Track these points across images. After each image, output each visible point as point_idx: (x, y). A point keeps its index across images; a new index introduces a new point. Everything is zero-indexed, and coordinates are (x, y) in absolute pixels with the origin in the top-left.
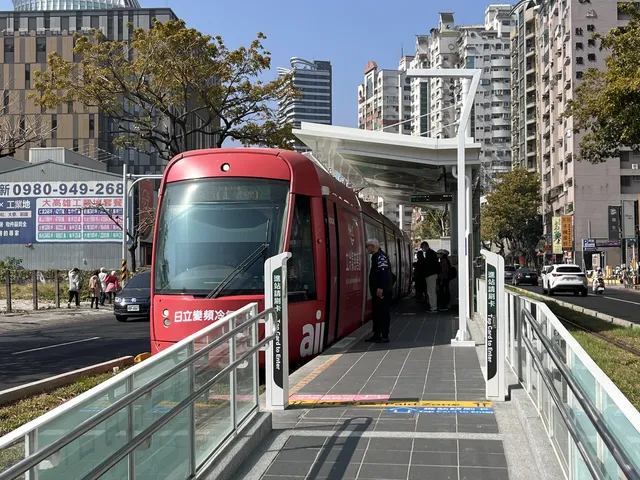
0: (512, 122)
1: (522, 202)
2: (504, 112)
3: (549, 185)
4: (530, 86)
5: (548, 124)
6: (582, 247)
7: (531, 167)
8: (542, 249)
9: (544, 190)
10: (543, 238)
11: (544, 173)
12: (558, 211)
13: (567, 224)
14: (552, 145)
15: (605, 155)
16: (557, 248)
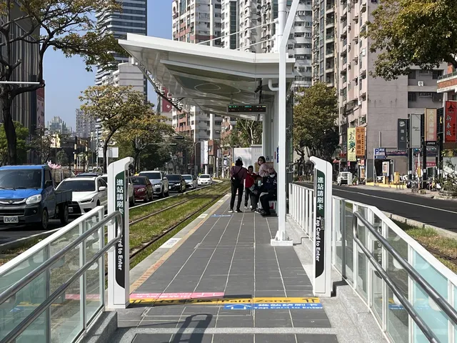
0: (313, 41)
1: (321, 113)
2: (305, 31)
3: (345, 99)
4: (330, 8)
5: (345, 43)
6: (373, 156)
7: (329, 82)
8: (338, 156)
9: (341, 103)
10: (339, 147)
11: (341, 88)
12: (353, 123)
13: (361, 134)
14: (348, 63)
15: (397, 73)
16: (352, 156)
